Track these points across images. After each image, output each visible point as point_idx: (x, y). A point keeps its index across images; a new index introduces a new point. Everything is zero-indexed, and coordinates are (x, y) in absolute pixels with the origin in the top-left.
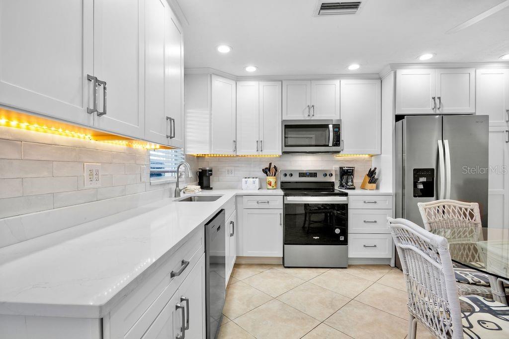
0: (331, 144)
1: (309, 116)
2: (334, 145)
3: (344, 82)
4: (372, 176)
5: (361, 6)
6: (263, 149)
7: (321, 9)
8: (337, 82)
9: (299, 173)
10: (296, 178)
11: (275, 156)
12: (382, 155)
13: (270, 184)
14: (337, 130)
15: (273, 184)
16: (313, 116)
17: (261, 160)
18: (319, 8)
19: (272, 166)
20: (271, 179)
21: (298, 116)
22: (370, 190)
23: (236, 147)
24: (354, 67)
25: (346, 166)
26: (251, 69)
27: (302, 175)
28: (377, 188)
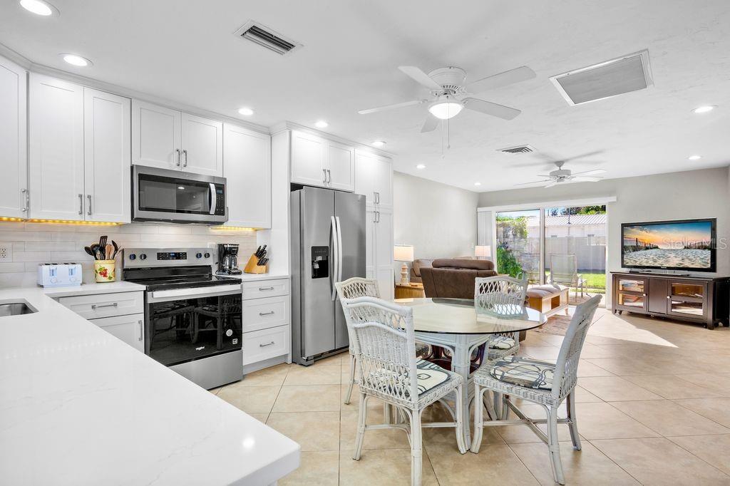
0: (212, 212)
1: (179, 165)
2: (217, 213)
3: (229, 127)
4: (261, 256)
5: (293, 50)
6: (92, 211)
7: (249, 31)
8: (218, 124)
9: (158, 254)
10: (152, 262)
11: (108, 224)
12: (272, 230)
13: (105, 275)
14: (221, 192)
15: (110, 273)
16: (185, 166)
17: (79, 231)
18: (248, 29)
19: (109, 242)
20: (107, 265)
21: (161, 162)
22: (258, 275)
23: (28, 203)
24: (246, 112)
25: (228, 243)
26: (75, 61)
27: (162, 256)
28: (267, 271)
